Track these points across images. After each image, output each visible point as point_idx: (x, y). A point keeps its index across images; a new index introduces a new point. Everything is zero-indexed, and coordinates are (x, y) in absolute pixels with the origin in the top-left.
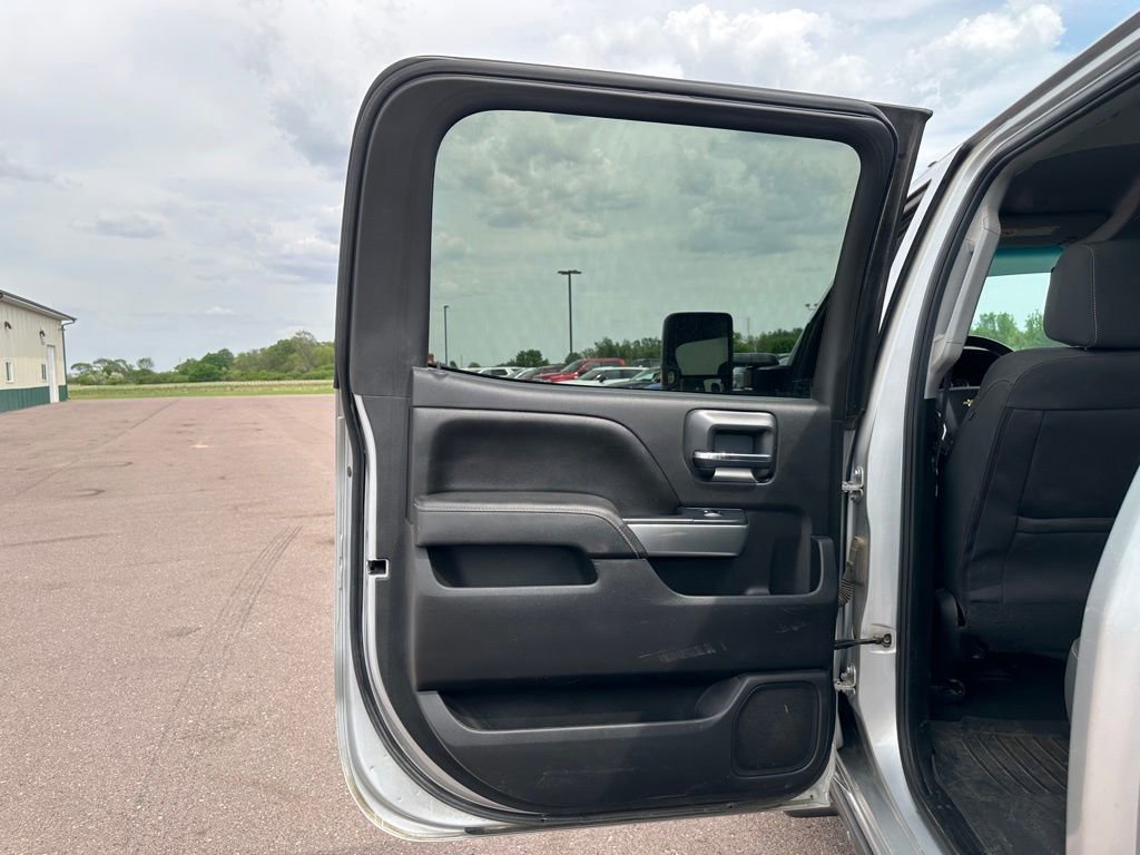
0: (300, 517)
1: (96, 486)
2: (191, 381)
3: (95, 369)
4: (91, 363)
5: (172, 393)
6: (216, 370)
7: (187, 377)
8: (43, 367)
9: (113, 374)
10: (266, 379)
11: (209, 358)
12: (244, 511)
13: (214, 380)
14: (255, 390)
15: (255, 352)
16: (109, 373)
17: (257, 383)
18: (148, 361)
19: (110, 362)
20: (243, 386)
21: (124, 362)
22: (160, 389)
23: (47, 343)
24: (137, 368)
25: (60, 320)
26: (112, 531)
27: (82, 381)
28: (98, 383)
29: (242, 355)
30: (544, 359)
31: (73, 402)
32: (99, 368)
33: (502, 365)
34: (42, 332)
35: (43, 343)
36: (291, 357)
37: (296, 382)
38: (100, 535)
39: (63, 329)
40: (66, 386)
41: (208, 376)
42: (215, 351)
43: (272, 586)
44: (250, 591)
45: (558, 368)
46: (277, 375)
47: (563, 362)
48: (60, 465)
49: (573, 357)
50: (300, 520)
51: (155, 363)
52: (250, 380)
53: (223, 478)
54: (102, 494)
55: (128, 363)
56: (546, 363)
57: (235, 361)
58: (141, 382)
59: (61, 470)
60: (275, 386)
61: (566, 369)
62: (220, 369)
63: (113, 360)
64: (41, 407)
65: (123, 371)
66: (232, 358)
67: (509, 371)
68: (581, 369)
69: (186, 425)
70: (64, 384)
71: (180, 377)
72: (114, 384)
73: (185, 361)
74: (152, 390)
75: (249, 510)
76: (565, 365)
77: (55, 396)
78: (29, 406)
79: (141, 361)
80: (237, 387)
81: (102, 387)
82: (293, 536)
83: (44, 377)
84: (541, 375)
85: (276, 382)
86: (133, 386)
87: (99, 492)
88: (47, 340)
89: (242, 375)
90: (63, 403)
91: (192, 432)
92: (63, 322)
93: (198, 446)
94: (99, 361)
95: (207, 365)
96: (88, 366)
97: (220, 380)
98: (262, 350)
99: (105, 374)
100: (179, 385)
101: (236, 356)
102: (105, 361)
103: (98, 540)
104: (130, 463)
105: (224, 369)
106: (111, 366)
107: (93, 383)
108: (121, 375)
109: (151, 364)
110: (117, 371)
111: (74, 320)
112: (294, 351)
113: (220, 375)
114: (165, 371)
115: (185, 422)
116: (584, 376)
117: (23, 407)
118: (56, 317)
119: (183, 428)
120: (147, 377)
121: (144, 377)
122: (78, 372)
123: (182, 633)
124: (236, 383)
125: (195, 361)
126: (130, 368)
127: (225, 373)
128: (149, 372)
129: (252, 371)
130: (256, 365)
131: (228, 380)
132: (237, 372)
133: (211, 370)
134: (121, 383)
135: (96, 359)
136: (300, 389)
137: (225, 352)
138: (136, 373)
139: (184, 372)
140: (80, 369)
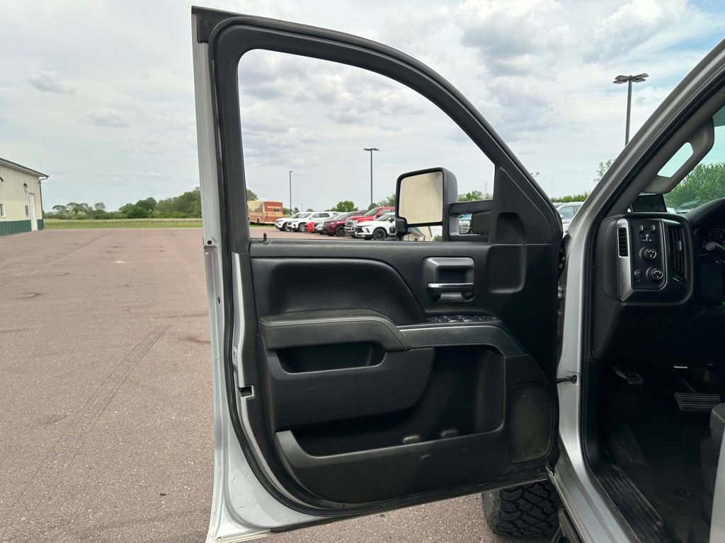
0: (172, 317)
1: (37, 291)
2: (129, 218)
3: (68, 209)
4: (65, 205)
5: (114, 225)
6: (145, 211)
7: (126, 215)
8: (26, 207)
9: (79, 212)
10: (177, 217)
11: (141, 203)
12: (134, 312)
13: (144, 217)
14: (167, 224)
15: (170, 199)
16: (77, 212)
17: (170, 220)
18: (102, 205)
19: (77, 205)
20: (161, 221)
21: (87, 205)
22: (106, 223)
23: (29, 192)
24: (94, 209)
25: (38, 177)
26: (33, 326)
27: (59, 217)
28: (70, 218)
29: (161, 202)
30: (355, 208)
31: (46, 230)
32: (70, 209)
33: (328, 211)
34: (25, 185)
35: (26, 192)
36: (193, 203)
37: (195, 219)
38: (24, 330)
39: (40, 183)
40: (42, 220)
41: (140, 214)
42: (144, 199)
43: (135, 377)
44: (117, 381)
45: (363, 213)
46: (184, 214)
47: (367, 209)
48: (19, 274)
49: (373, 206)
50: (171, 319)
51: (106, 206)
52: (166, 217)
53: (127, 286)
54: (39, 297)
55: (89, 206)
56: (356, 210)
57: (157, 205)
58: (97, 218)
59: (18, 278)
60: (180, 221)
61: (368, 213)
62: (147, 210)
63: (79, 203)
64: (25, 234)
65: (86, 211)
66: (156, 203)
67: (331, 214)
68: (378, 214)
69: (114, 247)
70: (41, 218)
71: (122, 215)
72: (80, 219)
73: (125, 205)
74: (102, 223)
75: (138, 311)
76: (368, 211)
77: (34, 227)
78: (16, 233)
79: (97, 205)
80: (156, 222)
81: (73, 221)
82: (163, 333)
83: (27, 213)
84: (352, 217)
85: (182, 219)
86: (92, 220)
87: (37, 295)
88: (29, 189)
89: (162, 214)
90: (41, 231)
91: (117, 252)
92: (40, 178)
93: (118, 262)
94: (71, 204)
95: (139, 208)
96: (63, 207)
97: (147, 217)
98: (174, 198)
99: (74, 212)
100: (119, 220)
101: (158, 202)
102: (74, 204)
103: (20, 334)
104: (67, 274)
105: (150, 210)
106: (78, 208)
107: (66, 218)
108: (84, 214)
109: (104, 207)
110: (82, 210)
111: (47, 177)
112: (195, 199)
113: (148, 214)
114: (113, 211)
115: (114, 245)
116: (380, 218)
117: (12, 233)
118: (36, 175)
119: (113, 249)
120: (101, 215)
121: (99, 215)
122: (57, 211)
123: (50, 421)
124: (156, 219)
125: (131, 205)
126: (90, 209)
127: (151, 213)
128: (103, 212)
129: (168, 212)
130: (170, 208)
131: (152, 217)
132: (158, 212)
133: (142, 211)
134: (84, 218)
135: (68, 203)
136: (196, 224)
137: (151, 199)
138: (94, 212)
139: (124, 212)
140: (58, 209)
